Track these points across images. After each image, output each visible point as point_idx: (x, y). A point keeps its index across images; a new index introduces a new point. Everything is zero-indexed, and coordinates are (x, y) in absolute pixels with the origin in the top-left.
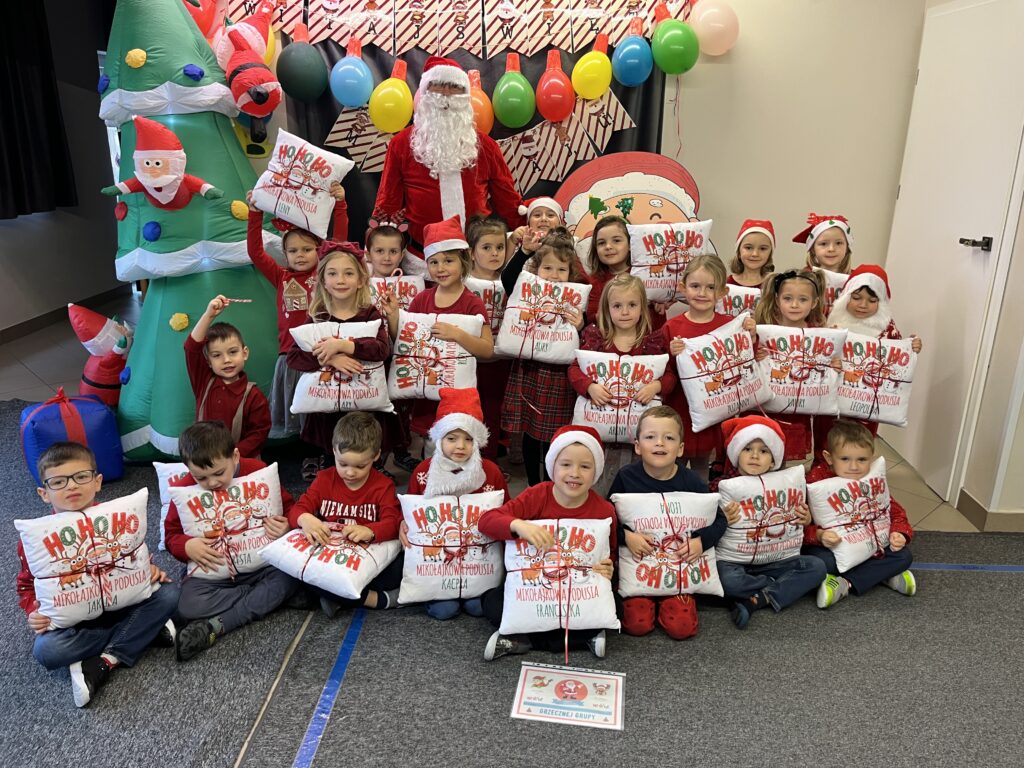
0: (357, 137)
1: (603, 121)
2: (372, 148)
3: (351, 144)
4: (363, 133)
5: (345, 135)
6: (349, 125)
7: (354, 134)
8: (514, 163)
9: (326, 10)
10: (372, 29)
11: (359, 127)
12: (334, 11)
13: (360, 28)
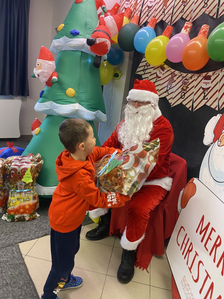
0: (147, 69)
2: (151, 75)
3: (143, 73)
4: (149, 67)
5: (142, 68)
6: (144, 64)
7: (146, 67)
8: (218, 87)
9: (149, 7)
10: (164, 12)
11: (148, 65)
12: (151, 7)
13: (159, 13)
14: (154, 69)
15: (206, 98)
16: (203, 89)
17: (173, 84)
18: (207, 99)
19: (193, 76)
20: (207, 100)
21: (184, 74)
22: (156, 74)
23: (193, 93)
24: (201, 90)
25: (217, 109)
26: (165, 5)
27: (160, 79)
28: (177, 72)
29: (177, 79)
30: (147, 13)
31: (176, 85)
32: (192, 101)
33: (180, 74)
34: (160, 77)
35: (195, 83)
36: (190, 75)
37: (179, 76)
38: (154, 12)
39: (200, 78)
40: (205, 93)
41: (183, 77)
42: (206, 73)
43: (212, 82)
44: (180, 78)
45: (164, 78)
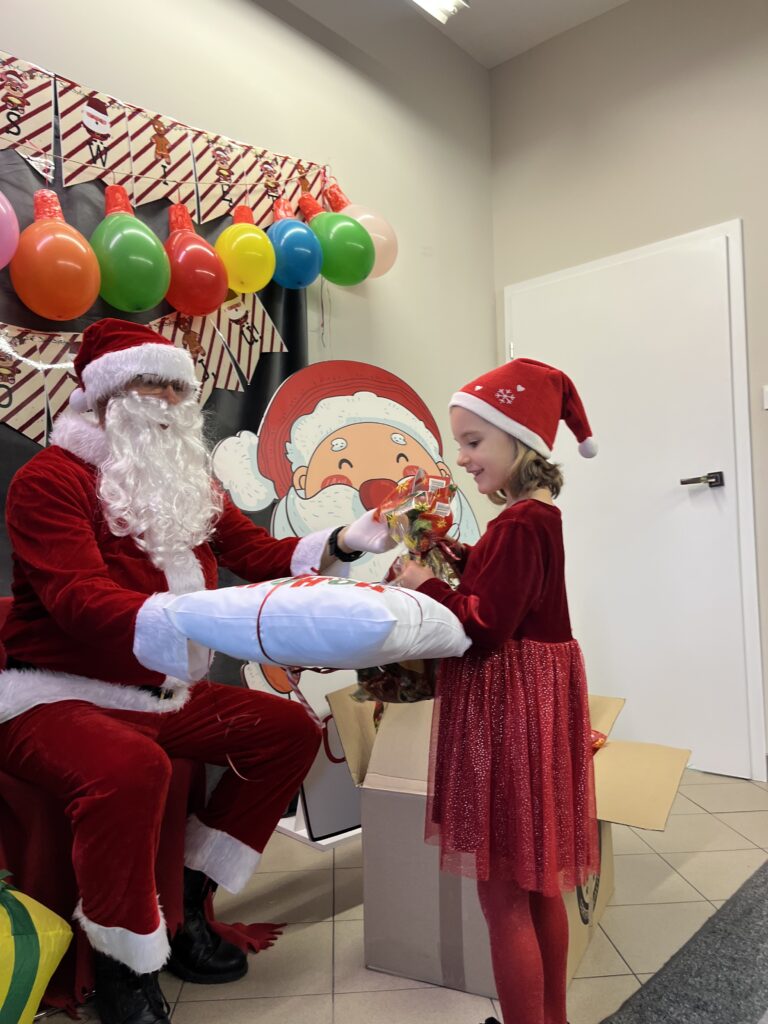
1: (247, 333)
23: (41, 389)
32: (45, 416)
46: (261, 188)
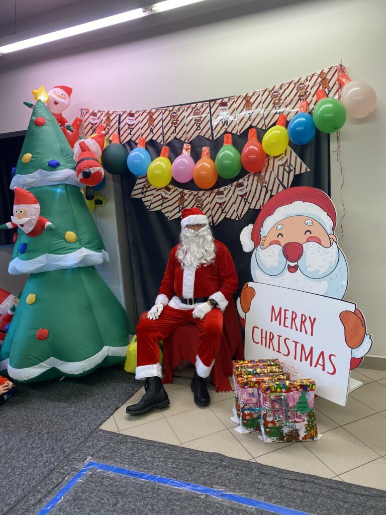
0: (146, 191)
2: (154, 197)
8: (233, 200)
9: (128, 125)
10: (152, 131)
11: (147, 186)
12: (133, 125)
13: (145, 132)
14: (157, 190)
15: (224, 211)
16: (219, 204)
17: (186, 204)
18: (226, 212)
19: (204, 193)
20: (225, 214)
21: (195, 193)
22: (160, 196)
23: (210, 208)
24: (218, 206)
25: (237, 219)
26: (151, 125)
27: (168, 200)
28: (186, 191)
29: (188, 197)
30: (128, 131)
31: (189, 204)
32: (211, 217)
33: (190, 193)
34: (166, 198)
35: (209, 200)
36: (201, 193)
37: (190, 195)
38: (138, 130)
39: (213, 195)
40: (222, 207)
41: (195, 196)
42: (217, 189)
43: (226, 196)
44: (192, 197)
45: (172, 199)
46: (297, 98)
